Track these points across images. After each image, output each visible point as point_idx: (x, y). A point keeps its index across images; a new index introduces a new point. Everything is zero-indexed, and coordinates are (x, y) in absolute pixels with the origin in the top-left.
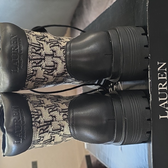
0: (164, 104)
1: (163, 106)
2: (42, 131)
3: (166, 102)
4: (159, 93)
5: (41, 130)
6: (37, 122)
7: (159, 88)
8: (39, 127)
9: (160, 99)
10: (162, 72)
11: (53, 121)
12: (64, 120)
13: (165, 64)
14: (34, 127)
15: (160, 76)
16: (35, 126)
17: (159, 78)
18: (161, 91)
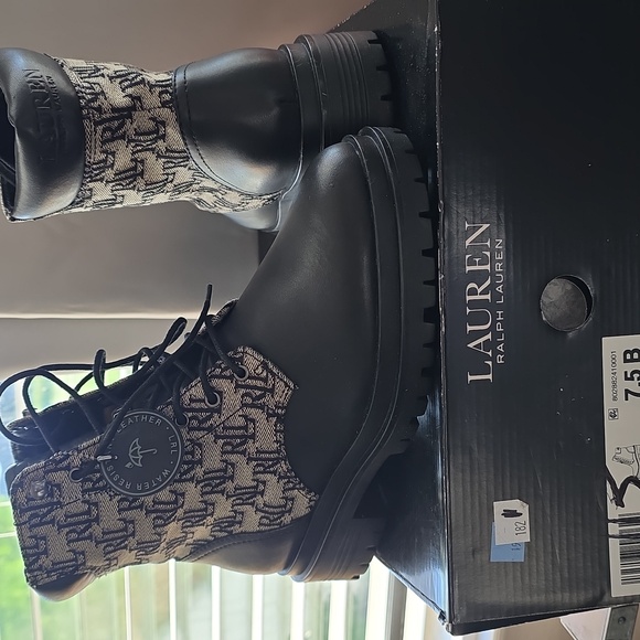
0: (481, 340)
1: (478, 346)
2: (108, 134)
3: (489, 336)
4: (468, 311)
5: (104, 130)
6: (94, 108)
7: (468, 298)
8: (100, 123)
9: (469, 328)
10: (476, 250)
11: (134, 108)
12: (164, 104)
13: (486, 226)
14: (86, 122)
15: (472, 263)
16: (89, 118)
17: (468, 268)
18: (473, 304)
